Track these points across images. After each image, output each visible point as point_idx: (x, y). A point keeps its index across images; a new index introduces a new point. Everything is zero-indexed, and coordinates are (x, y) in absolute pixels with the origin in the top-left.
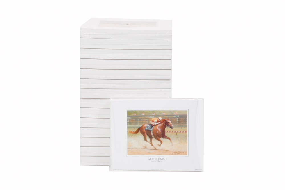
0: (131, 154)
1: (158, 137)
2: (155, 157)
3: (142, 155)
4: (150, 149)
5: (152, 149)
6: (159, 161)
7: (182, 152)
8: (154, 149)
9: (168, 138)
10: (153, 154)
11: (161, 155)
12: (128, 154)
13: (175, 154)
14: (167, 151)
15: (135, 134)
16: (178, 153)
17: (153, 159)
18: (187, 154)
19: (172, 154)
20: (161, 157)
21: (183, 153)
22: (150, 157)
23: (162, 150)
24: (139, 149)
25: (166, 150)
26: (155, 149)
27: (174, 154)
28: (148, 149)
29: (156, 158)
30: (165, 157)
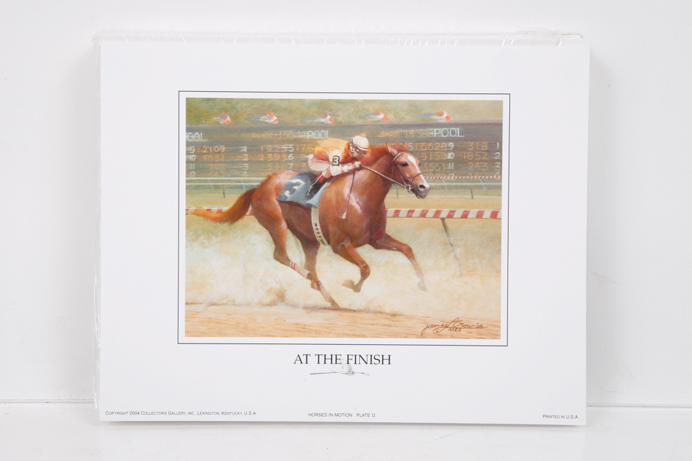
0: (203, 334)
1: (347, 244)
2: (329, 351)
3: (262, 335)
4: (305, 308)
5: (315, 308)
6: (351, 372)
7: (474, 323)
8: (325, 308)
9: (399, 250)
10: (318, 333)
11: (363, 336)
12: (188, 333)
13: (438, 335)
14: (394, 315)
15: (225, 226)
16: (455, 329)
17: (322, 359)
18: (497, 336)
19: (422, 335)
20: (365, 351)
21: (481, 327)
22: (302, 350)
23: (366, 311)
24: (249, 304)
25: (388, 310)
26: (329, 304)
27: (429, 331)
28: (294, 306)
29: (334, 354)
30: (385, 351)
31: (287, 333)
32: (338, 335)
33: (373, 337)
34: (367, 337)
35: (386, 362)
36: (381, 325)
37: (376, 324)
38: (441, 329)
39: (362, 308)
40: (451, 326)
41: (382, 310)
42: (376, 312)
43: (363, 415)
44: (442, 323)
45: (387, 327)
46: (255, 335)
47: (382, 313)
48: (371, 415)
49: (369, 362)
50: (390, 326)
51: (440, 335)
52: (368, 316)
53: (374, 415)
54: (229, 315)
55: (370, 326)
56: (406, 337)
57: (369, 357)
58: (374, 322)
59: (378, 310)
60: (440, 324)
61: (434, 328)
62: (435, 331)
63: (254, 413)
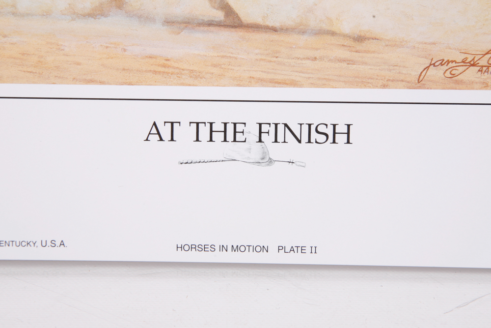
31: (128, 76)
32: (239, 82)
33: (313, 85)
34: (301, 86)
35: (341, 139)
36: (330, 60)
37: (321, 59)
38: (461, 69)
39: (289, 23)
40: (483, 62)
41: (334, 29)
42: (320, 33)
43: (292, 249)
44: (463, 56)
45: (344, 65)
46: (61, 79)
47: (333, 34)
48: (308, 250)
49: (305, 138)
50: (350, 62)
51: (457, 82)
52: (303, 40)
53: (314, 250)
54: (5, 36)
55: (308, 63)
56: (384, 86)
57: (305, 128)
58: (317, 54)
59: (325, 26)
60: (460, 58)
61: (445, 67)
62: (448, 74)
63: (62, 244)
